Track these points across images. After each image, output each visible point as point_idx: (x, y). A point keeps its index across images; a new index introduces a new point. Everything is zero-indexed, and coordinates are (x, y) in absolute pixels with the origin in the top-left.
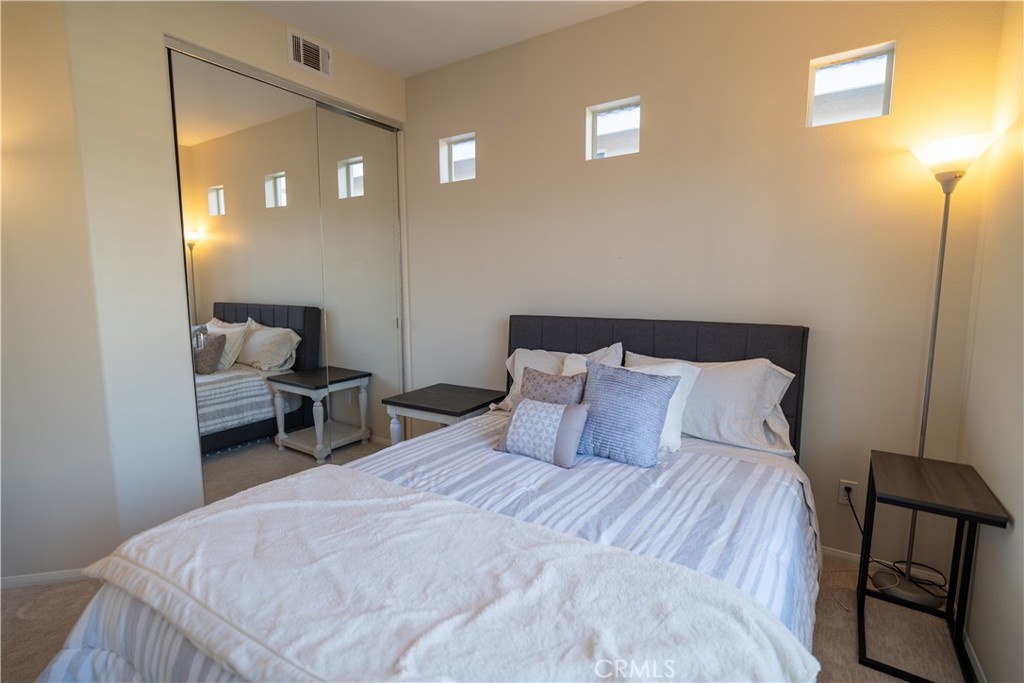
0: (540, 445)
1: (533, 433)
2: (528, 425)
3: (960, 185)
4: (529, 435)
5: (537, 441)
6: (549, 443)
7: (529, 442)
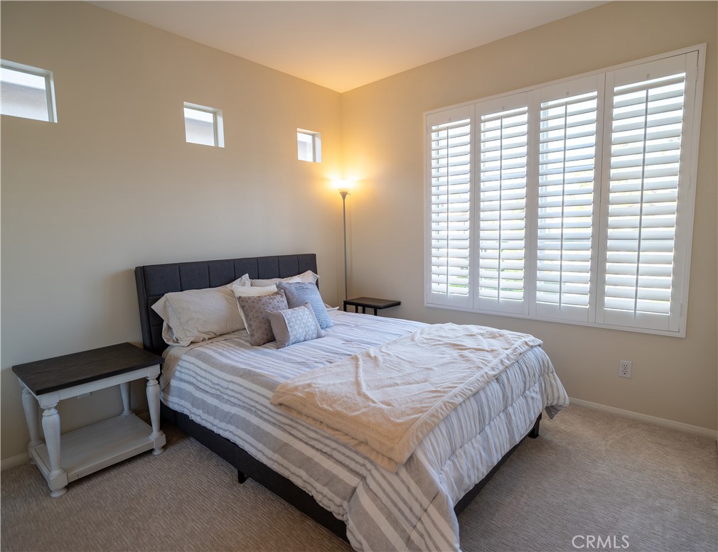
0: (309, 331)
1: (303, 326)
2: (298, 322)
3: (347, 196)
4: (302, 328)
5: (307, 329)
6: (313, 328)
7: (303, 332)
